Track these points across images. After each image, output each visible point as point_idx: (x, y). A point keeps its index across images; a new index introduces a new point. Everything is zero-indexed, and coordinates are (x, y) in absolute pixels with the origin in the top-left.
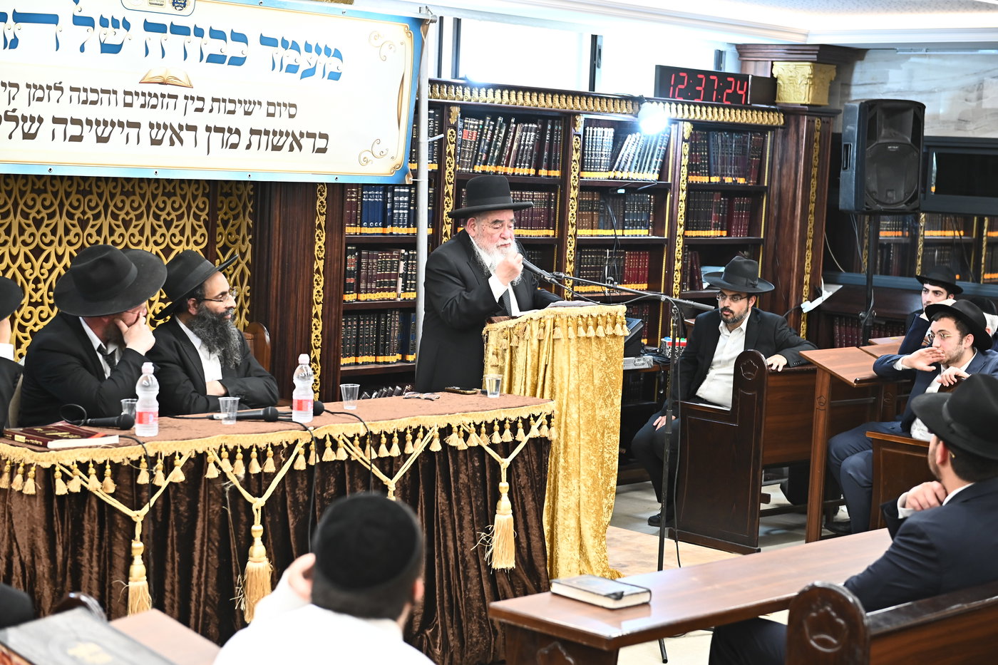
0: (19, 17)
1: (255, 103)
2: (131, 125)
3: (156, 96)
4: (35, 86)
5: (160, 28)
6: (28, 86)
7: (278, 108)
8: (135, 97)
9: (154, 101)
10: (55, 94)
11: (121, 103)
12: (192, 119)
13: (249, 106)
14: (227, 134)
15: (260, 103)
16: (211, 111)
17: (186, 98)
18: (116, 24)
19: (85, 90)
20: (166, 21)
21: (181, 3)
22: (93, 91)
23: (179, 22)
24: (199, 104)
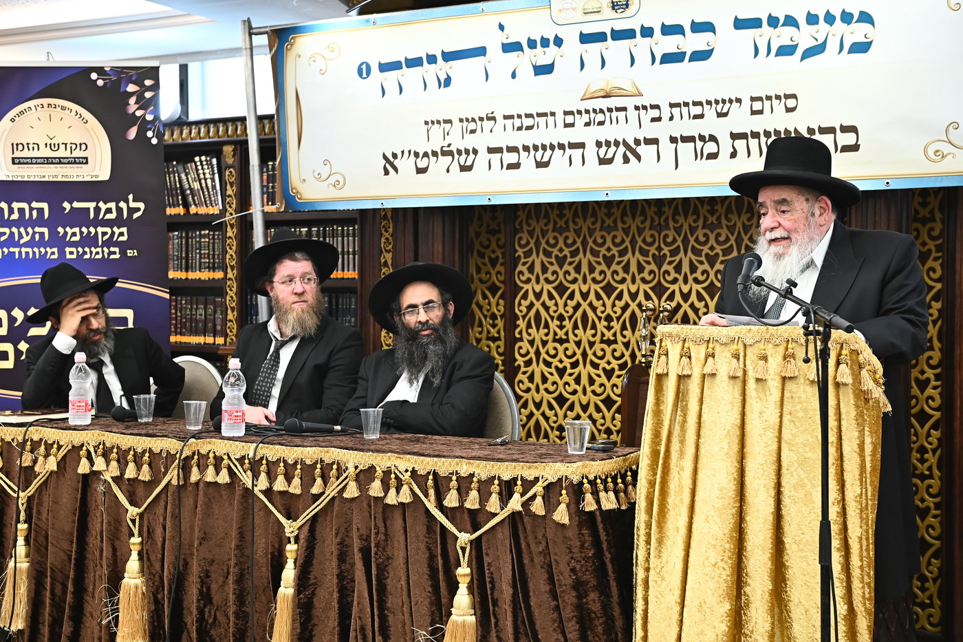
0: (449, 56)
1: (731, 101)
2: (573, 146)
3: (602, 111)
4: (467, 120)
5: (600, 37)
6: (461, 120)
7: (767, 103)
8: (578, 116)
9: (600, 117)
10: (488, 124)
11: (560, 124)
12: (650, 131)
13: (722, 108)
14: (699, 144)
15: (739, 101)
16: (671, 119)
17: (637, 108)
18: (545, 43)
19: (519, 116)
21: (622, 5)
22: (529, 116)
23: (620, 25)
24: (655, 113)
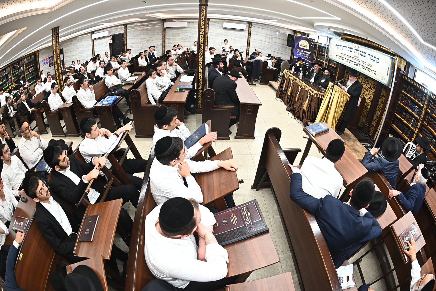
0: (344, 46)
2: (352, 61)
6: (344, 54)
8: (353, 58)
10: (346, 56)
13: (366, 63)
16: (361, 62)
17: (358, 60)
20: (357, 49)
22: (349, 56)
